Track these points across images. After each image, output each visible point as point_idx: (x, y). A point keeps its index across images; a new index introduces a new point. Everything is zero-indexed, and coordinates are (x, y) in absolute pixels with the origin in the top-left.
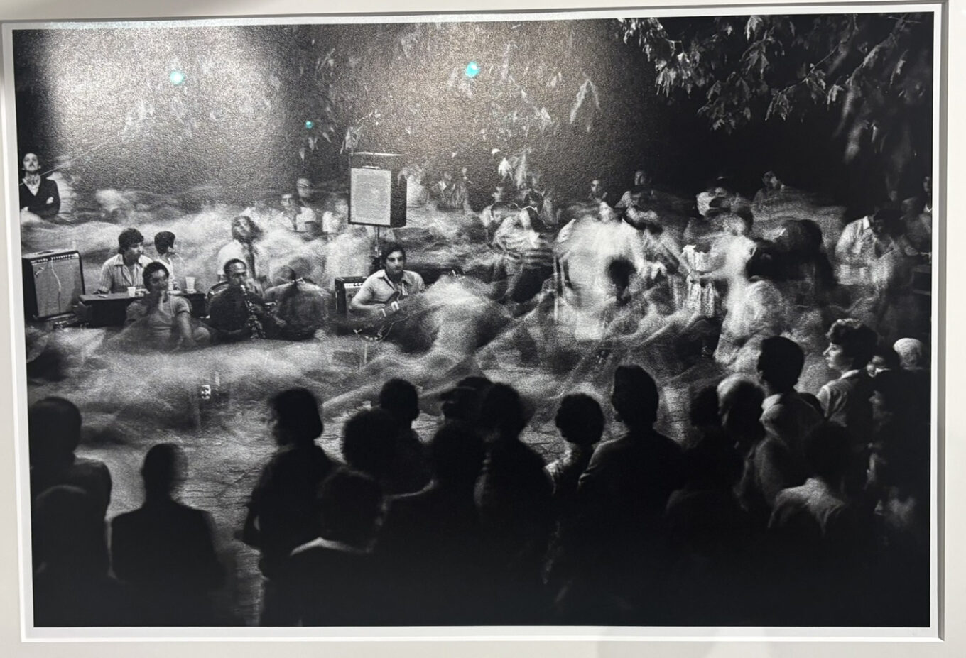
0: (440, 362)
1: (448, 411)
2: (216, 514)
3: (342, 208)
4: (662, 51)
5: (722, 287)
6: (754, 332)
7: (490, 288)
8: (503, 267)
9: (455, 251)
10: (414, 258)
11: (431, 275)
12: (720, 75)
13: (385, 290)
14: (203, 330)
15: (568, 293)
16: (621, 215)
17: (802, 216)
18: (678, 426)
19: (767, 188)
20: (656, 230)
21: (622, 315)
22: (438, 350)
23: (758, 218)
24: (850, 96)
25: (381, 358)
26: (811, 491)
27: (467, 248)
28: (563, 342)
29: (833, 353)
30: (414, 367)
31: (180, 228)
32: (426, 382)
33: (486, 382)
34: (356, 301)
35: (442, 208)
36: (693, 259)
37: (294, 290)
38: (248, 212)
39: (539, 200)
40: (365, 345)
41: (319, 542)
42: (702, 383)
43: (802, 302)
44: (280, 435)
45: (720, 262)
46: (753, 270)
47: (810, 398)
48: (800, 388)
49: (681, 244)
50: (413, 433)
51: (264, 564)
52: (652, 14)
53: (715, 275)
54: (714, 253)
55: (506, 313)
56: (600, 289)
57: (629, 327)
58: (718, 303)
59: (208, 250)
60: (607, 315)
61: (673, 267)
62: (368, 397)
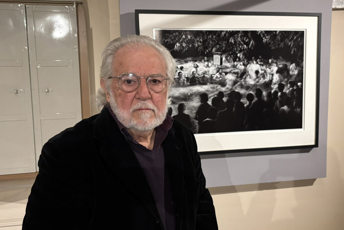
0: (228, 88)
1: (229, 96)
2: (191, 115)
3: (212, 62)
4: (264, 36)
5: (273, 75)
6: (277, 82)
7: (236, 76)
8: (238, 72)
9: (230, 69)
10: (224, 70)
12: (273, 40)
13: (219, 76)
14: (188, 83)
15: (249, 76)
16: (257, 63)
17: (284, 63)
18: (265, 98)
19: (279, 58)
20: (263, 65)
21: (257, 80)
22: (227, 86)
23: (278, 63)
24: (292, 44)
25: (218, 88)
26: (285, 108)
27: (232, 69)
28: (248, 84)
29: (289, 85)
30: (223, 89)
31: (185, 65)
32: (225, 92)
33: (235, 91)
34: (214, 78)
35: (228, 62)
36: (268, 70)
37: (204, 76)
38: (196, 63)
39: (244, 60)
40: (215, 85)
41: (208, 119)
42: (269, 91)
43: (285, 77)
44: (202, 101)
45: (272, 71)
46: (277, 72)
47: (285, 93)
48: (284, 91)
49: (267, 68)
50: (223, 101)
51: (199, 123)
52: (263, 30)
53: (272, 73)
54: (271, 69)
55: (238, 80)
56: (254, 76)
57: (258, 82)
58: (272, 77)
59: (189, 69)
60: (255, 80)
61: (265, 72)
62: (216, 94)
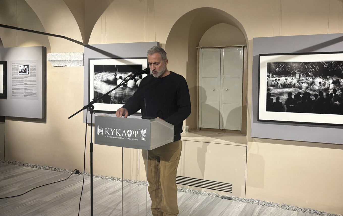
0: (303, 90)
1: (303, 94)
2: (282, 102)
3: (295, 77)
4: (324, 64)
5: (330, 84)
6: (332, 88)
7: (308, 84)
8: (309, 82)
9: (305, 81)
10: (301, 81)
11: (302, 83)
12: (330, 66)
13: (298, 84)
14: (282, 87)
15: (315, 85)
16: (320, 78)
17: (337, 78)
18: (325, 96)
19: (334, 76)
20: (323, 79)
21: (320, 87)
22: (303, 89)
23: (333, 79)
24: (342, 68)
25: (298, 90)
26: (337, 103)
27: (306, 81)
28: (314, 89)
29: (340, 90)
30: (301, 91)
31: (281, 79)
32: (302, 92)
33: (307, 92)
34: (296, 85)
35: (304, 77)
36: (327, 82)
37: (290, 84)
38: (287, 77)
39: (313, 77)
40: (296, 89)
41: (291, 105)
42: (327, 93)
43: (337, 86)
44: (288, 96)
45: (329, 82)
46: (332, 83)
47: (338, 94)
48: (337, 93)
49: (326, 81)
50: (300, 96)
51: (286, 107)
52: (324, 61)
53: (329, 83)
54: (329, 81)
55: (309, 86)
56: (318, 84)
57: (321, 88)
58: (329, 86)
59: (283, 81)
60: (319, 87)
61: (325, 83)
62: (296, 93)
